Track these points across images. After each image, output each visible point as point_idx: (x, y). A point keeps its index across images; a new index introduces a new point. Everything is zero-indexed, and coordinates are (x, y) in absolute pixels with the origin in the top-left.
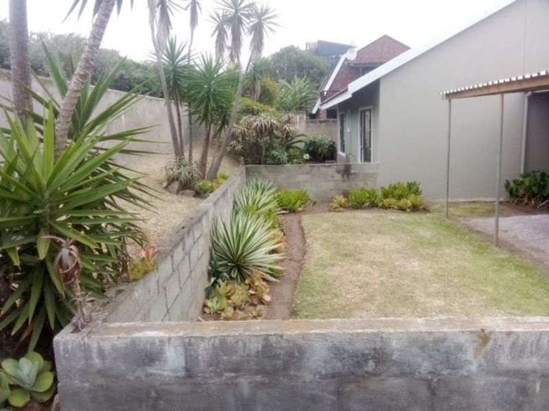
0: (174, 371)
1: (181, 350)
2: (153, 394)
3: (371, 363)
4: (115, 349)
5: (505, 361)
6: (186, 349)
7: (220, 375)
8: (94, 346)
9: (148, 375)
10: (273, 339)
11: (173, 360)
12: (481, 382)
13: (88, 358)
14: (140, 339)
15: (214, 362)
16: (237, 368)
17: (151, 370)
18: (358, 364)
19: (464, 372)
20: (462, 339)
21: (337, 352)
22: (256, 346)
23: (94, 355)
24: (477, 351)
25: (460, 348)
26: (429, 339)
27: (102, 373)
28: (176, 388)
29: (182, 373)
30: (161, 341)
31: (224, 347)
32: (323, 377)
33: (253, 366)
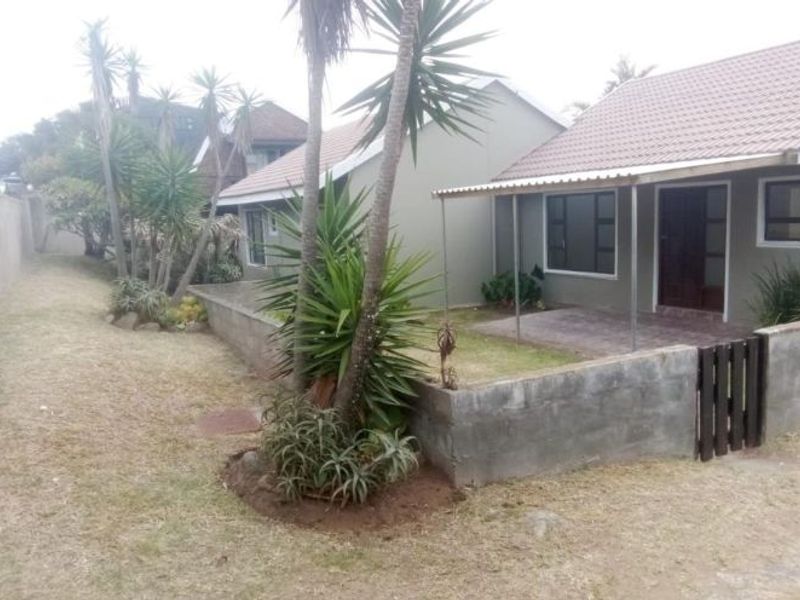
0: (519, 404)
1: (522, 389)
2: (507, 423)
3: (615, 382)
4: (486, 395)
5: (673, 370)
6: (525, 389)
7: (542, 403)
8: (475, 396)
9: (505, 410)
10: (569, 375)
11: (518, 396)
12: (663, 385)
13: (471, 404)
14: (501, 385)
15: (540, 395)
16: (551, 398)
17: (505, 407)
18: (610, 384)
19: (656, 380)
20: (655, 360)
21: (600, 377)
22: (561, 380)
23: (475, 401)
24: (661, 365)
25: (654, 365)
26: (640, 362)
27: (479, 414)
28: (520, 417)
29: (522, 406)
30: (512, 384)
31: (545, 383)
32: (593, 394)
33: (559, 395)
